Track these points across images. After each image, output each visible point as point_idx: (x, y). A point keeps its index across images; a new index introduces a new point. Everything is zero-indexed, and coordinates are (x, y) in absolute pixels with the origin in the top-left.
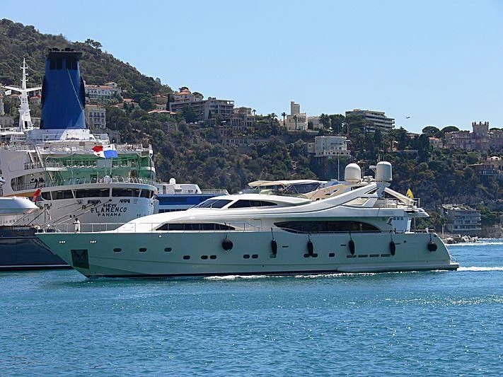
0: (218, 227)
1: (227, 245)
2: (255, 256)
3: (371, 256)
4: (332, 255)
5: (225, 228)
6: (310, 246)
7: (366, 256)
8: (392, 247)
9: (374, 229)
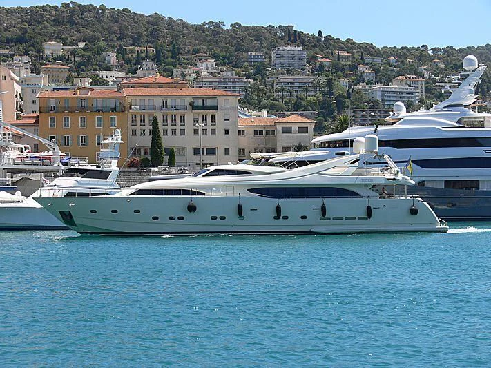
0: (186, 192)
1: (192, 208)
2: (223, 218)
3: (346, 219)
4: (304, 217)
5: (194, 193)
6: (278, 209)
7: (342, 219)
8: (369, 210)
9: (355, 195)
